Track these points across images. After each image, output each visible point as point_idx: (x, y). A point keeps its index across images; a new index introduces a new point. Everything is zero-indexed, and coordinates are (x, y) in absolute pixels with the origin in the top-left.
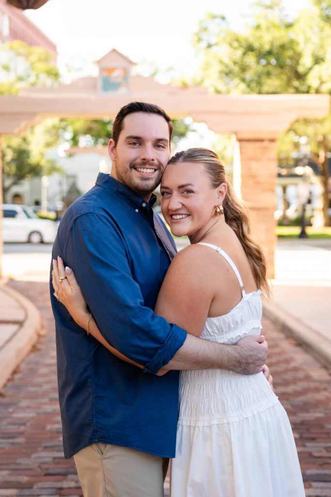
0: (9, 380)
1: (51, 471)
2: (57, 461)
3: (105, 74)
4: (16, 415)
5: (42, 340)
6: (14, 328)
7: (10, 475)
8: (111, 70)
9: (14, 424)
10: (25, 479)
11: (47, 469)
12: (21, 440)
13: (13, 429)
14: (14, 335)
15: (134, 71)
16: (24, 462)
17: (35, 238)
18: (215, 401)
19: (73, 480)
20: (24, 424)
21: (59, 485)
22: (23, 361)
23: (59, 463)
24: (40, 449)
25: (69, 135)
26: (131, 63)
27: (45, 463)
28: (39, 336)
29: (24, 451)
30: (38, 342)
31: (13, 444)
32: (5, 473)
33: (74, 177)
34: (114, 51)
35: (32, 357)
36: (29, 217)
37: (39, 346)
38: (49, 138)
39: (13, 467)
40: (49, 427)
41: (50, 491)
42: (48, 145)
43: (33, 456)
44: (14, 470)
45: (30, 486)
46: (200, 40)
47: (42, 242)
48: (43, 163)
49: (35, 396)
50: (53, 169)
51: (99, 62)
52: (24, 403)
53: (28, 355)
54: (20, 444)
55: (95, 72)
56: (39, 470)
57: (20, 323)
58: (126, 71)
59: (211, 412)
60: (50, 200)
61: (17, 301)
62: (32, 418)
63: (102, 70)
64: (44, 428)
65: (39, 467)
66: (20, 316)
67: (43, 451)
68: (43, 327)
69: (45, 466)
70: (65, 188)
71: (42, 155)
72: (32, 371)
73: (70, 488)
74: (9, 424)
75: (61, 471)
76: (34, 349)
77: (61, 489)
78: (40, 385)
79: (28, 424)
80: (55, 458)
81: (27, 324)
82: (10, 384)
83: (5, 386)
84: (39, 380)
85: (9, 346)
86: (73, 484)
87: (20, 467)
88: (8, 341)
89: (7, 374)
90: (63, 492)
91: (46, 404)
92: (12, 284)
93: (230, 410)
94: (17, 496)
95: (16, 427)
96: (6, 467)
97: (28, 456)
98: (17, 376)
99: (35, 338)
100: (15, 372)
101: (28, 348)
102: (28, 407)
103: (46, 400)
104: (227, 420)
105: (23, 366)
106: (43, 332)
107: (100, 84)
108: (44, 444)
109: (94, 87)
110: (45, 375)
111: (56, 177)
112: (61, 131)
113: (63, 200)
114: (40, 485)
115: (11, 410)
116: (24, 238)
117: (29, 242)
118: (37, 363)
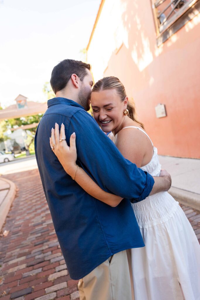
0: (10, 210)
1: (36, 244)
2: (37, 238)
3: (19, 103)
4: (16, 224)
5: (18, 192)
6: (7, 191)
7: (21, 250)
8: (20, 101)
9: (16, 227)
10: (27, 250)
11: (35, 243)
12: (21, 233)
13: (16, 230)
14: (8, 193)
15: (28, 100)
16: (25, 242)
17: (7, 160)
18: (152, 212)
19: (46, 245)
20: (20, 226)
21: (41, 249)
22: (13, 202)
23: (38, 239)
24: (29, 235)
25: (10, 127)
26: (26, 98)
27: (33, 241)
28: (17, 191)
29: (23, 238)
30: (17, 193)
31: (18, 236)
32: (18, 250)
33: (14, 140)
34: (20, 95)
35: (16, 199)
36: (3, 154)
37: (18, 195)
38: (4, 129)
39: (21, 246)
40: (30, 225)
41: (39, 253)
42: (4, 131)
43: (27, 239)
44: (21, 247)
45: (30, 253)
46: (45, 90)
47: (9, 161)
48: (3, 137)
49: (21, 214)
50: (7, 138)
51: (16, 99)
52: (18, 218)
53: (14, 199)
54: (21, 235)
55: (15, 103)
56: (31, 244)
57: (9, 189)
58: (25, 101)
59: (152, 219)
60: (8, 148)
61: (6, 181)
62: (22, 223)
63: (17, 101)
64: (28, 226)
65: (31, 243)
66: (8, 186)
67: (31, 235)
68: (17, 188)
69: (34, 242)
70: (13, 143)
71: (3, 135)
72: (18, 205)
73: (46, 249)
74: (14, 228)
75: (41, 242)
76: (16, 196)
77: (43, 250)
78: (22, 209)
79: (22, 226)
80: (36, 237)
81: (11, 188)
82: (10, 212)
83: (9, 213)
84: (21, 207)
85: (7, 198)
86: (47, 247)
87: (24, 245)
88: (6, 196)
89: (8, 208)
90: (44, 251)
91: (26, 216)
92: (3, 176)
93: (162, 215)
94: (26, 259)
95: (17, 229)
96: (18, 247)
97: (25, 239)
98: (13, 208)
99: (15, 193)
100: (11, 207)
101: (14, 196)
102: (20, 219)
103: (26, 214)
104: (162, 221)
105: (14, 204)
106: (18, 190)
107: (18, 106)
108: (30, 233)
109: (16, 108)
110: (23, 205)
111: (9, 141)
112: (7, 126)
113: (13, 147)
114: (34, 251)
115: (13, 222)
116: (3, 161)
117: (5, 162)
118: (18, 201)
